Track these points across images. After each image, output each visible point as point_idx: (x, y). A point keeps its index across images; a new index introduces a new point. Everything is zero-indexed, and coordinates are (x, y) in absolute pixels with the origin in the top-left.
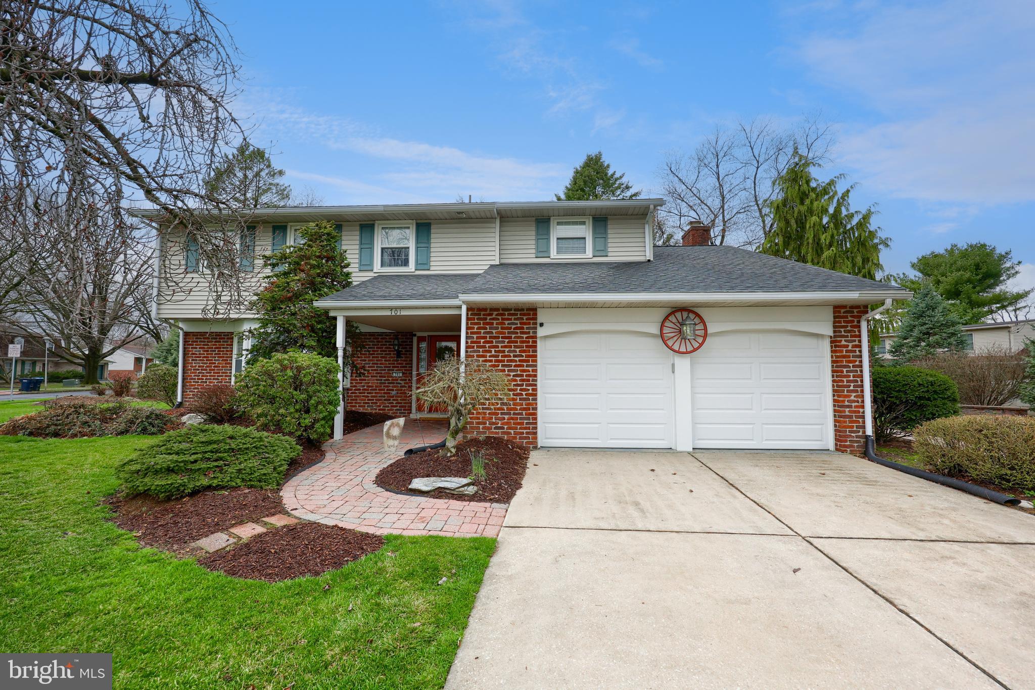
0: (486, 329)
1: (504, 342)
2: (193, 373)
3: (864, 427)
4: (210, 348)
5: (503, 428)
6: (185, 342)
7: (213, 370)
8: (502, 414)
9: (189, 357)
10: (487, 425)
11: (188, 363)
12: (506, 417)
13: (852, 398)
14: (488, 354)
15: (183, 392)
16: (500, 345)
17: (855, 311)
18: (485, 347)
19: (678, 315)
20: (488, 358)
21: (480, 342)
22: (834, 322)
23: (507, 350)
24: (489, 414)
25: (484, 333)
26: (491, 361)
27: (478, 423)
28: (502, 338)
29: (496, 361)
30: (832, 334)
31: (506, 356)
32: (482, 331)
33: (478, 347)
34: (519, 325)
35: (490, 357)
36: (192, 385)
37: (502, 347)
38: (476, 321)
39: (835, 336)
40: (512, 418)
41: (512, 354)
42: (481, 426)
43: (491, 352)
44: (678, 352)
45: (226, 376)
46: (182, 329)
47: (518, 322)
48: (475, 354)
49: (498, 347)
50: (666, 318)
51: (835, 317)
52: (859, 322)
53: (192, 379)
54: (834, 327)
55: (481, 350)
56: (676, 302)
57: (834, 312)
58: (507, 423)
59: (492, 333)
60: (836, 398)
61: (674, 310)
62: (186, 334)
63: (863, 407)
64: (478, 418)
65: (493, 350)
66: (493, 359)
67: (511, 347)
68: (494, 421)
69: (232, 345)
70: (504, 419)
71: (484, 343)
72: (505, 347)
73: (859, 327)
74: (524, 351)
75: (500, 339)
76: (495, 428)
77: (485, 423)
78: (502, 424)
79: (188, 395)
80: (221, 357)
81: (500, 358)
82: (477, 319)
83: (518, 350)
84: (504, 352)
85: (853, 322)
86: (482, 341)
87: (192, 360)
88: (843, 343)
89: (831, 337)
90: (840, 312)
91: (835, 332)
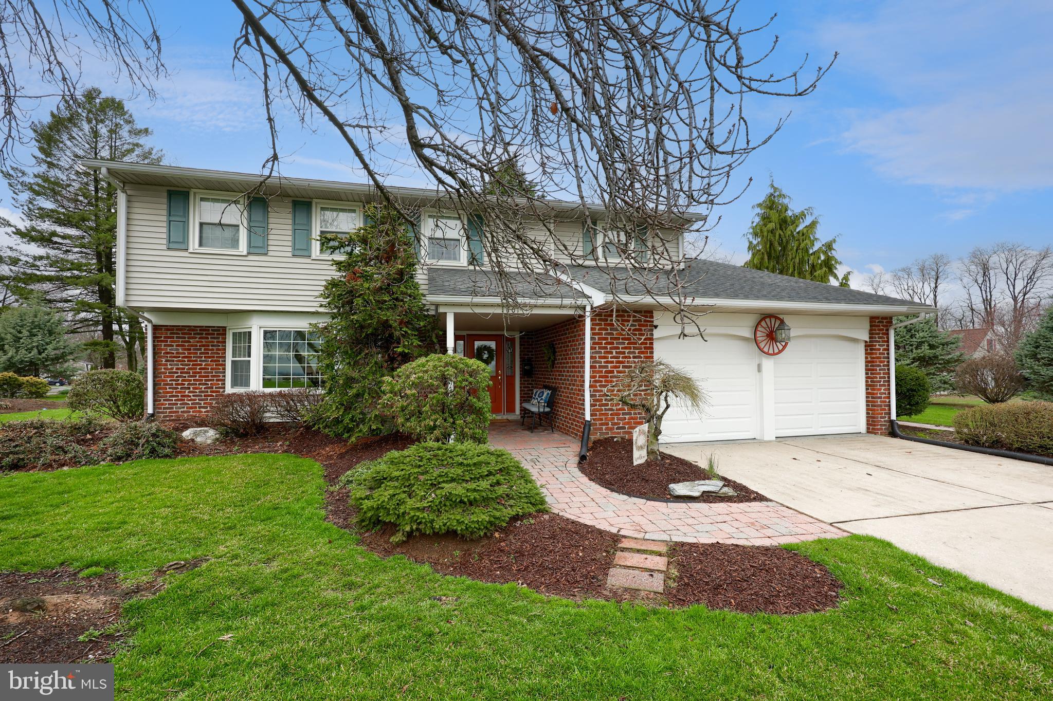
0: (607, 330)
1: (624, 343)
2: (168, 377)
3: (890, 414)
4: (192, 346)
5: (624, 428)
6: (155, 338)
7: (199, 373)
8: (623, 414)
9: (161, 357)
10: (610, 426)
11: (161, 365)
12: (627, 417)
13: (882, 391)
14: (610, 356)
15: (155, 401)
16: (621, 346)
17: (885, 321)
18: (606, 348)
19: (768, 320)
20: (610, 360)
21: (601, 343)
22: (871, 330)
23: (627, 351)
24: (611, 414)
25: (606, 334)
26: (612, 362)
27: (601, 424)
28: (622, 339)
29: (617, 362)
30: (868, 340)
31: (626, 357)
32: (604, 332)
33: (600, 348)
34: (637, 327)
35: (611, 358)
36: (168, 392)
37: (622, 348)
38: (598, 322)
39: (870, 342)
40: (632, 418)
41: (631, 356)
42: (604, 427)
43: (612, 353)
44: (767, 353)
45: (217, 380)
46: (149, 321)
47: (637, 323)
48: (597, 355)
49: (618, 348)
50: (759, 323)
51: (871, 326)
52: (887, 330)
53: (168, 384)
54: (870, 334)
55: (603, 351)
56: (766, 309)
57: (871, 322)
58: (628, 423)
59: (613, 334)
60: (870, 391)
61: (763, 316)
62: (156, 328)
63: (889, 398)
64: (601, 419)
65: (614, 351)
66: (615, 360)
67: (630, 348)
68: (616, 421)
69: (225, 342)
70: (625, 419)
71: (605, 344)
72: (626, 348)
73: (888, 334)
74: (642, 353)
75: (621, 341)
76: (617, 429)
77: (607, 424)
78: (624, 424)
79: (162, 404)
80: (210, 357)
81: (621, 359)
82: (599, 320)
83: (637, 351)
84: (624, 353)
85: (883, 330)
86: (604, 342)
87: (166, 361)
88: (877, 347)
89: (866, 342)
90: (875, 322)
91: (870, 338)
